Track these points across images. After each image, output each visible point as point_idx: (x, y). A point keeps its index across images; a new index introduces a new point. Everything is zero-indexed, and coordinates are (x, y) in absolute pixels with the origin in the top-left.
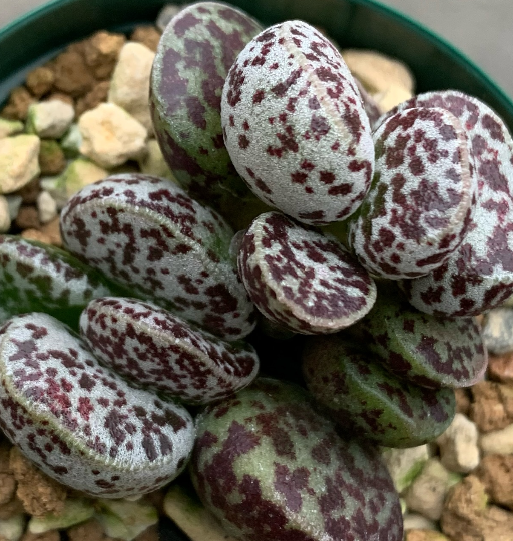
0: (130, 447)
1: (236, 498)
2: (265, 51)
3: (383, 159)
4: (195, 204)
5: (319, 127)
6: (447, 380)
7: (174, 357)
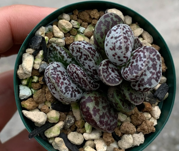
0: (68, 94)
1: (85, 110)
2: (117, 29)
3: (132, 57)
4: (96, 52)
5: (120, 48)
6: (132, 102)
7: (82, 80)
